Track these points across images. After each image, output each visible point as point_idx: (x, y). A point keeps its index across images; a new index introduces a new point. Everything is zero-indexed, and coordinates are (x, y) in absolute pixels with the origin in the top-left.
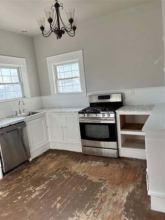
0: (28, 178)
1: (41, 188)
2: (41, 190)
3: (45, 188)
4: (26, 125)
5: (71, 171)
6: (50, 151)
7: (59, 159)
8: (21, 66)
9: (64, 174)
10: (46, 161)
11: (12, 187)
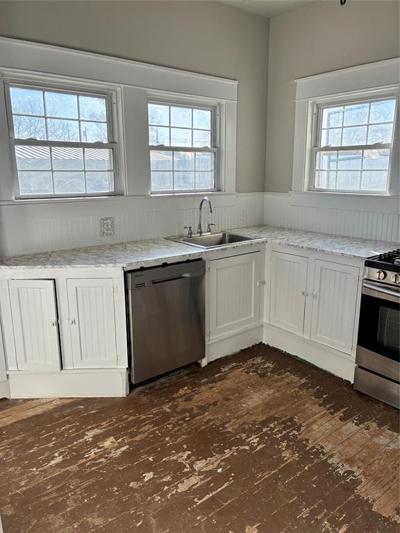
0: (183, 419)
1: (210, 467)
2: (208, 473)
3: (220, 470)
4: (207, 269)
5: (307, 440)
6: (260, 350)
7: (280, 384)
8: (223, 102)
9: (284, 444)
10: (242, 379)
11: (140, 433)
